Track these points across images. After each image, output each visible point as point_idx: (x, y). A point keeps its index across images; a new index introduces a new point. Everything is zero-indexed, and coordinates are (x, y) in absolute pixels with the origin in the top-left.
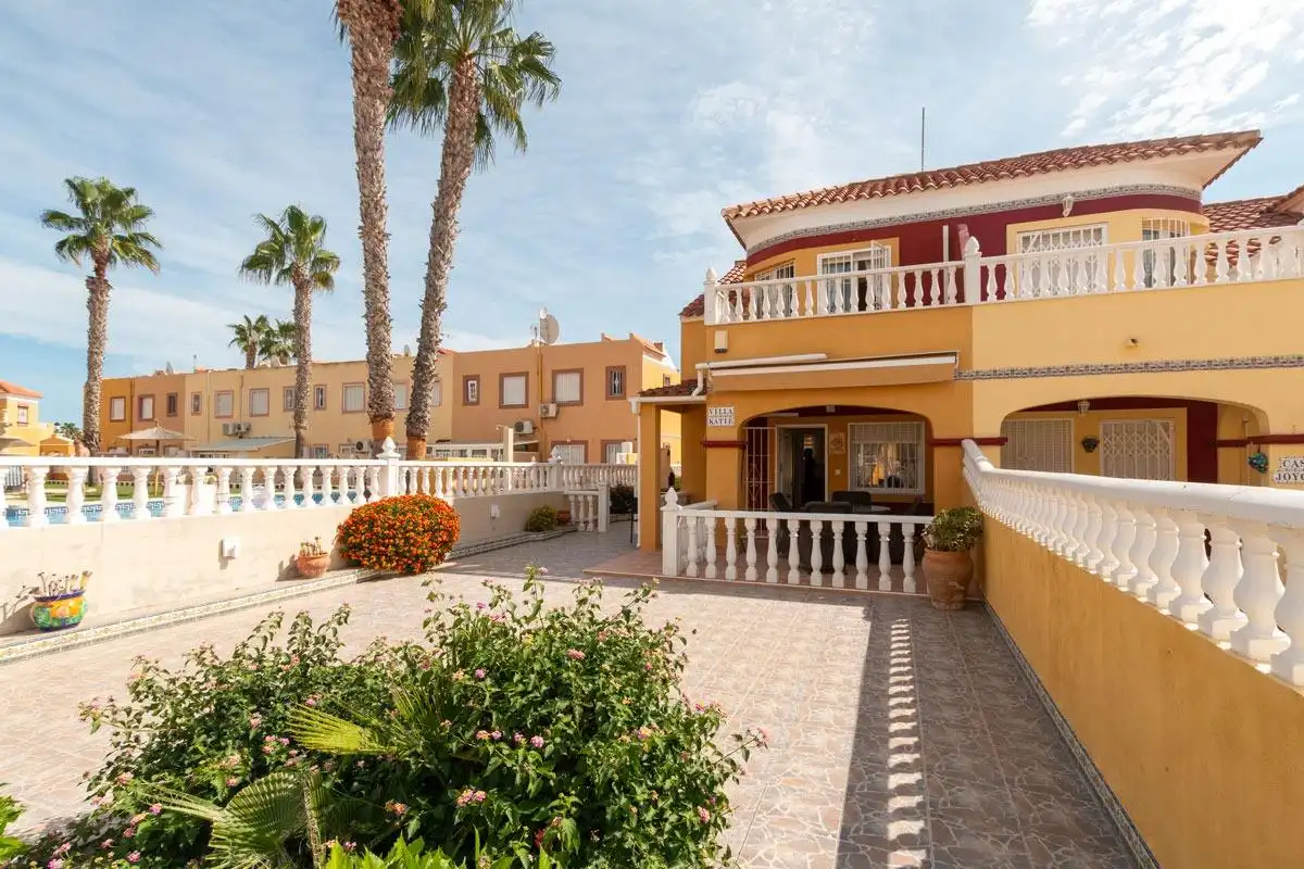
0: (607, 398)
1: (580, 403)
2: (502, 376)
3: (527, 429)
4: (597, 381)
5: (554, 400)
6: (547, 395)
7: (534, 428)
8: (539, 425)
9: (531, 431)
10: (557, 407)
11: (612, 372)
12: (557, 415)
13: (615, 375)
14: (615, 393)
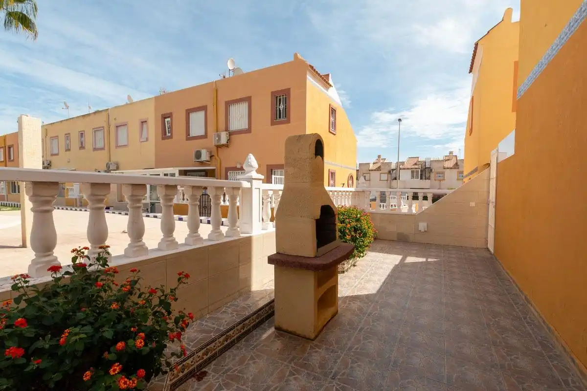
0: (273, 124)
1: (248, 131)
2: (189, 112)
3: (205, 156)
4: (264, 107)
5: (227, 129)
6: (222, 125)
7: (211, 157)
8: (214, 153)
9: (208, 159)
10: (228, 136)
11: (277, 97)
12: (227, 142)
13: (280, 100)
14: (280, 117)
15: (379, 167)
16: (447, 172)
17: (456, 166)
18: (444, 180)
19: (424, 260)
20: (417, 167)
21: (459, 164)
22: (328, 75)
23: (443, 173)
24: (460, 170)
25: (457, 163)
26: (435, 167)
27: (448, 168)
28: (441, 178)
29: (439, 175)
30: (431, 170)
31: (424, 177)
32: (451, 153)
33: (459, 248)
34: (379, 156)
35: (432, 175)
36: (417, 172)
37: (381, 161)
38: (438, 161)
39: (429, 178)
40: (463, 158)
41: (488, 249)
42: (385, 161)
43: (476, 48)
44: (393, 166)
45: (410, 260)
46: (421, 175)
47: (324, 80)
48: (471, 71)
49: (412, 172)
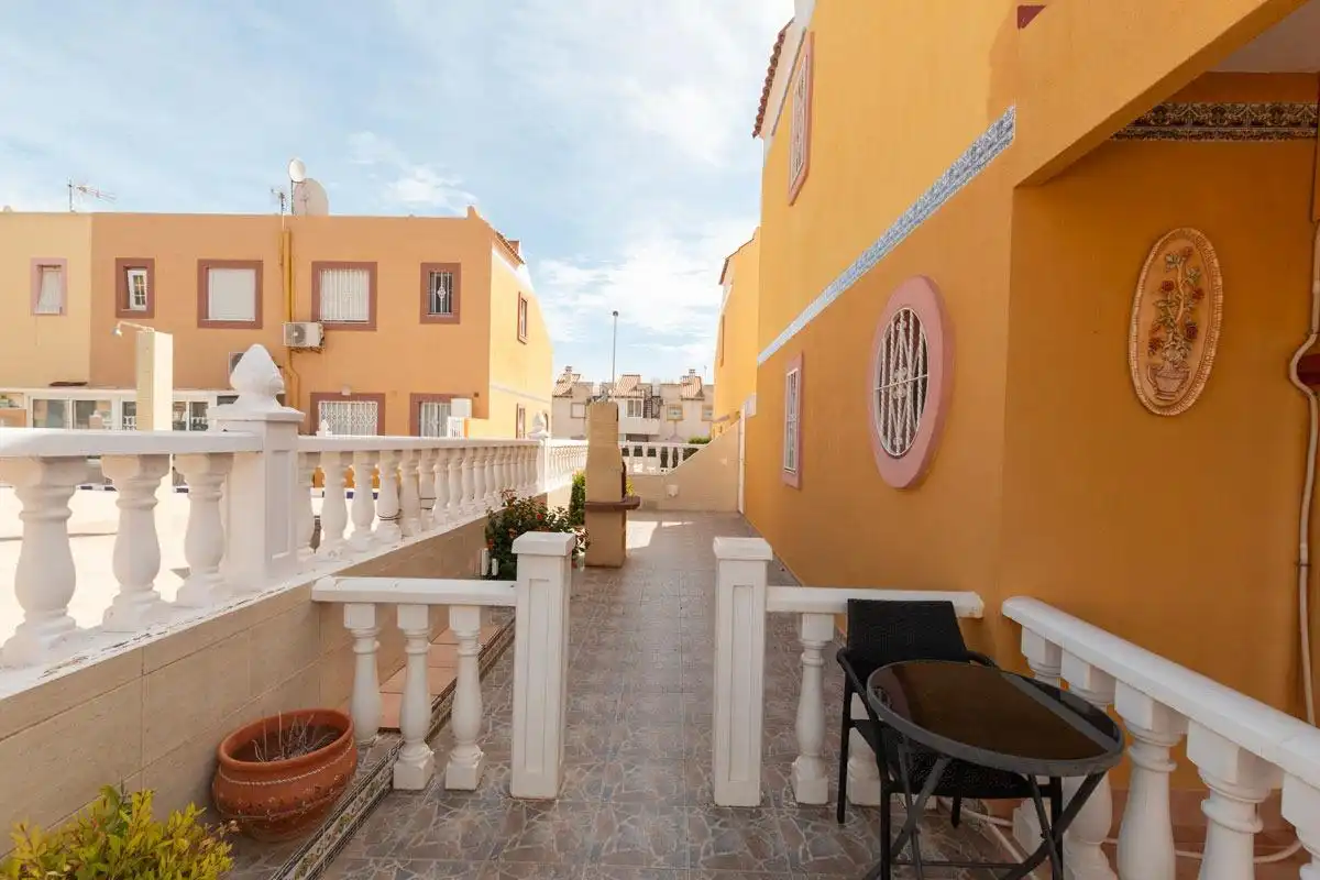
0: (423, 320)
1: (370, 325)
2: (205, 266)
4: (404, 291)
5: (315, 318)
6: (303, 305)
8: (284, 361)
10: (321, 330)
11: (432, 274)
12: (321, 344)
13: (439, 279)
14: (438, 310)
15: (570, 391)
16: (687, 405)
17: (700, 396)
18: (682, 419)
19: (679, 523)
20: (638, 394)
21: (705, 392)
22: (516, 243)
23: (680, 408)
24: (707, 403)
25: (701, 391)
26: (667, 394)
27: (687, 399)
28: (676, 417)
29: (673, 411)
30: (661, 401)
31: (649, 414)
32: (692, 371)
33: (710, 512)
34: (568, 369)
35: (663, 411)
36: (638, 403)
37: (573, 379)
38: (673, 385)
39: (657, 416)
40: (712, 383)
41: (739, 512)
42: (581, 380)
43: (726, 265)
44: (596, 391)
45: (665, 524)
46: (645, 409)
47: (511, 248)
48: (721, 282)
49: (631, 403)
